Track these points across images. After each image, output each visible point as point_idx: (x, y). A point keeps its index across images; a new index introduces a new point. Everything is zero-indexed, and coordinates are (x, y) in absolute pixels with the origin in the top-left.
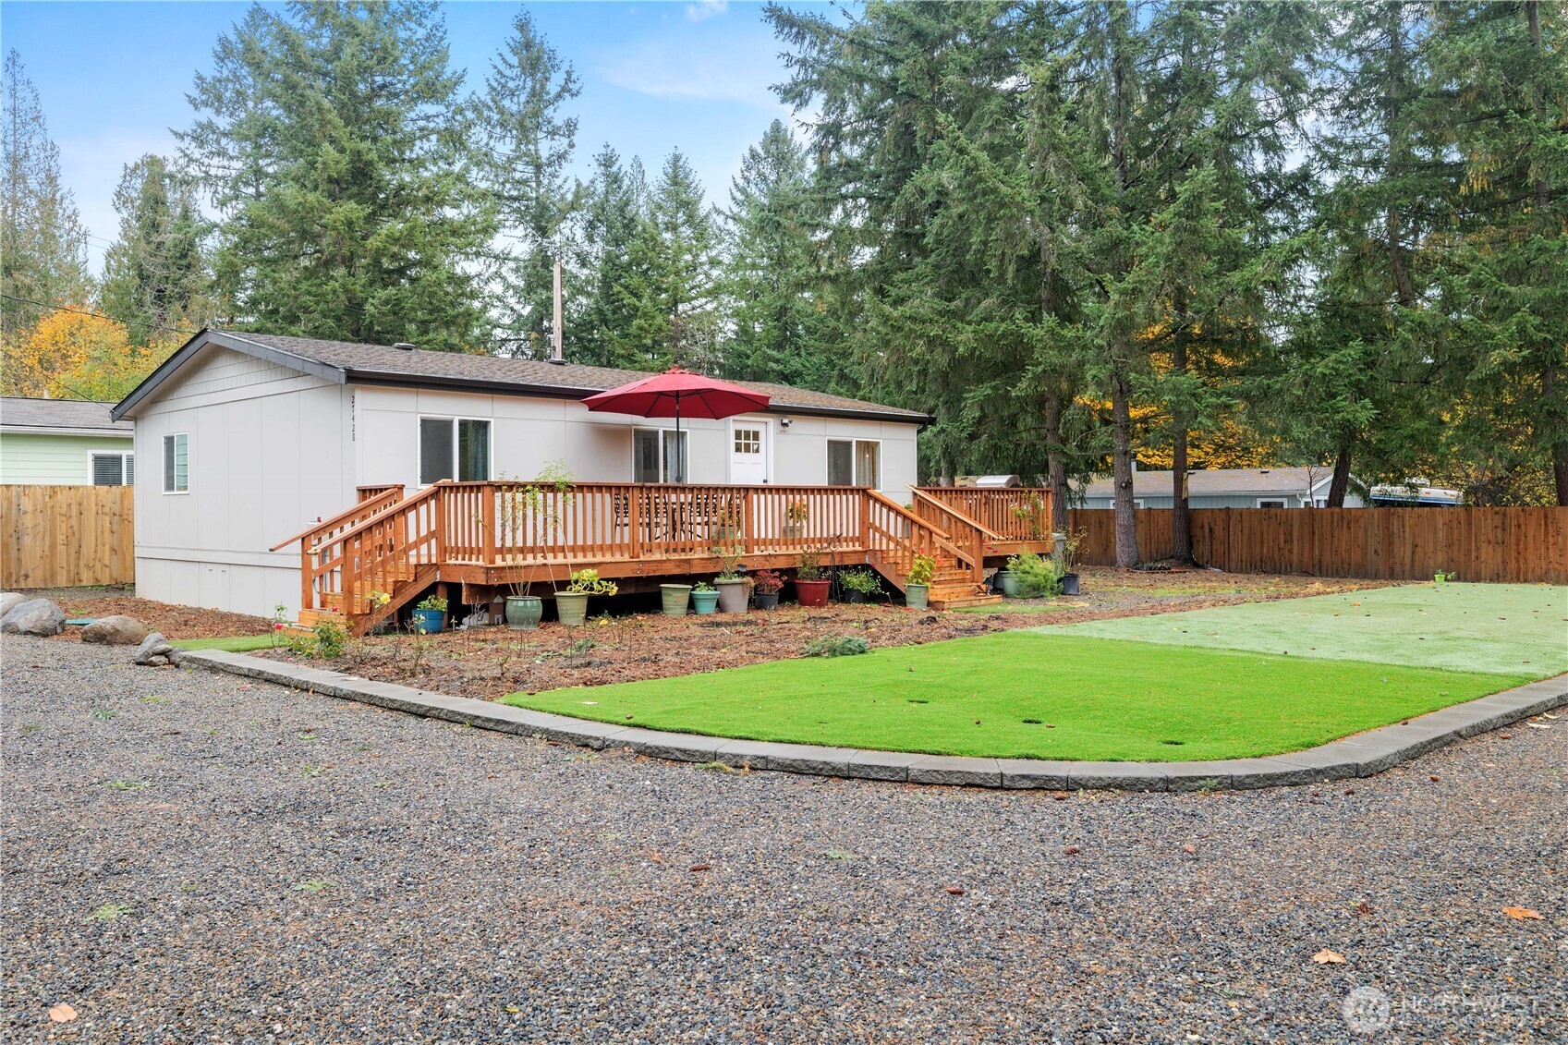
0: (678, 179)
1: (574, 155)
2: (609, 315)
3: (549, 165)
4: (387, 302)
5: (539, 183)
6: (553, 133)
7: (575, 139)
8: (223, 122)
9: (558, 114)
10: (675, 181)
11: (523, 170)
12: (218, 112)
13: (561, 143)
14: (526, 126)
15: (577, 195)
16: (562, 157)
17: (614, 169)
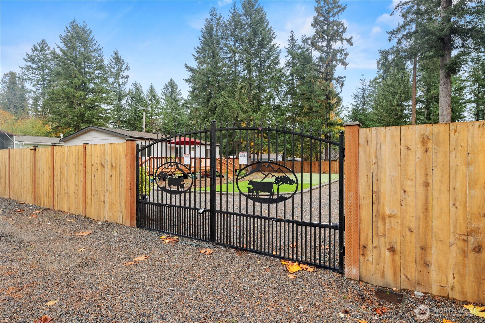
0: (152, 90)
1: (128, 83)
2: (137, 118)
3: (122, 84)
4: (90, 114)
5: (119, 88)
6: (123, 77)
7: (128, 79)
8: (34, 66)
9: (125, 74)
10: (151, 91)
11: (115, 85)
12: (33, 63)
13: (125, 80)
14: (117, 76)
15: (129, 92)
16: (125, 83)
17: (138, 86)
